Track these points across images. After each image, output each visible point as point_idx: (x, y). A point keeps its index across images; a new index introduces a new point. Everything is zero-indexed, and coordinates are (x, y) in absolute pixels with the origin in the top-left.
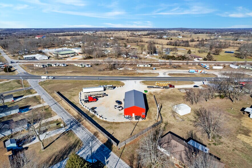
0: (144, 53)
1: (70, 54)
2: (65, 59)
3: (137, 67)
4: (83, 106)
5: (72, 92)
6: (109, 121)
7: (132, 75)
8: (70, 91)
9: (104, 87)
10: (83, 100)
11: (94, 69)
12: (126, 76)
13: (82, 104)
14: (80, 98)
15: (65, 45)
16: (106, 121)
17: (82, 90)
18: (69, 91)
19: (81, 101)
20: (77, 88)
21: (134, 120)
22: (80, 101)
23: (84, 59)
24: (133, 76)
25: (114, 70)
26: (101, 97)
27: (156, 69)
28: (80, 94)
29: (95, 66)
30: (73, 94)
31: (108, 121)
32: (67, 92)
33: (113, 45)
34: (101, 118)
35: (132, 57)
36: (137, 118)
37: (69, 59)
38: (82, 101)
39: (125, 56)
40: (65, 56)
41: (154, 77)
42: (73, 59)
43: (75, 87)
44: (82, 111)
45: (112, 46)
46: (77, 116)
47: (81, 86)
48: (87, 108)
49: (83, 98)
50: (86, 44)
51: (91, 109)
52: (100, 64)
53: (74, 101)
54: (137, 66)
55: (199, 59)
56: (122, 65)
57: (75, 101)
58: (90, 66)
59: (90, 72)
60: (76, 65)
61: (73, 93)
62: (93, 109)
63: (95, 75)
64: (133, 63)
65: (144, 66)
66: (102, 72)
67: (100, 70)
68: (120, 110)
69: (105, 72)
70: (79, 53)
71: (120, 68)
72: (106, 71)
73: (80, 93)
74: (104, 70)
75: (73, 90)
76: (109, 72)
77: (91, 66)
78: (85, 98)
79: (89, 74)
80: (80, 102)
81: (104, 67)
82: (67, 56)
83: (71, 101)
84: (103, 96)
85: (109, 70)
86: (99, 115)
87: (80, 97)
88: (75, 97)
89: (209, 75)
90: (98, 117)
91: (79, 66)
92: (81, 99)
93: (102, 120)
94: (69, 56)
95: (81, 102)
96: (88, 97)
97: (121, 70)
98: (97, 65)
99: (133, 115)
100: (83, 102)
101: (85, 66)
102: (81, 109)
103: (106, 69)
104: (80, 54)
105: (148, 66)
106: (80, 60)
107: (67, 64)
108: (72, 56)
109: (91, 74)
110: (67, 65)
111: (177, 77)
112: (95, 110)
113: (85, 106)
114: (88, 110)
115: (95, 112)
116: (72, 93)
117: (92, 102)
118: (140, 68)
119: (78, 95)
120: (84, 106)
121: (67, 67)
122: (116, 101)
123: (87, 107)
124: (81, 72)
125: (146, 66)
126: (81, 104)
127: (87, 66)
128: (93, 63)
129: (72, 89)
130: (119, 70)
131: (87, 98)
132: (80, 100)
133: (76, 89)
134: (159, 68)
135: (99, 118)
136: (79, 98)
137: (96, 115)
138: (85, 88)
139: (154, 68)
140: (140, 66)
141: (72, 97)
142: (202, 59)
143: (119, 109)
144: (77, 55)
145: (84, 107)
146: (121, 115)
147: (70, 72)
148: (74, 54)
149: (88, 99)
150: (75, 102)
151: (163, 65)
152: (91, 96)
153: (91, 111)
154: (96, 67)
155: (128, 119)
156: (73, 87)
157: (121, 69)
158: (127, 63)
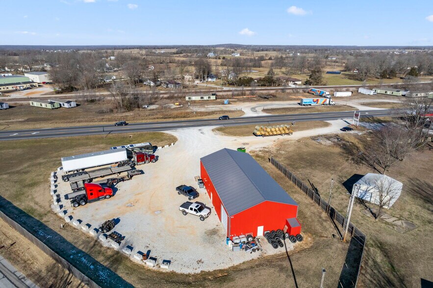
0: (187, 77)
1: (19, 83)
2: (7, 94)
3: (188, 102)
4: (67, 220)
5: (26, 173)
6: (186, 271)
7: (184, 117)
8: (18, 172)
9: (127, 150)
10: (66, 197)
11: (87, 111)
12: (171, 120)
13: (65, 212)
14: (55, 191)
15: (6, 68)
16: (173, 274)
17: (61, 164)
18: (14, 173)
19: (58, 200)
20: (41, 160)
21: (270, 250)
22: (56, 203)
23: (58, 93)
24: (186, 119)
25: (137, 109)
26: (123, 179)
27: (229, 103)
28: (52, 179)
29: (86, 103)
30: (28, 182)
31: (178, 271)
32: (5, 176)
33: (118, 67)
34: (150, 264)
35: (168, 85)
36: (275, 238)
37: (19, 95)
38: (64, 202)
39: (152, 84)
40: (5, 89)
41: (236, 117)
42: (27, 94)
43: (37, 157)
44: (69, 244)
45: (115, 69)
46: (48, 270)
47: (55, 154)
48: (85, 229)
49: (65, 188)
50: (58, 67)
51: (102, 228)
52: (99, 100)
53: (32, 204)
54: (187, 98)
55: (296, 82)
56: (151, 99)
57: (36, 203)
58: (73, 104)
59: (75, 118)
60: (36, 104)
61: (28, 178)
62: (108, 226)
63: (91, 124)
64: (176, 95)
65: (202, 98)
66: (106, 117)
67: (102, 112)
68: (202, 218)
69: (116, 115)
70: (44, 83)
71: (150, 104)
72: (117, 112)
73: (52, 174)
74: (111, 111)
75: (29, 167)
76: (124, 114)
77: (78, 105)
78: (74, 191)
79: (75, 122)
80: (55, 207)
81: (110, 106)
82: (10, 88)
83: (21, 208)
84: (131, 177)
85: (123, 110)
86: (136, 250)
87: (56, 186)
88: (37, 189)
89: (340, 107)
90: (137, 259)
91: (44, 105)
92: (58, 196)
93: (156, 268)
94: (18, 88)
95: (61, 207)
96: (81, 185)
97: (153, 110)
98: (92, 101)
99: (260, 230)
100: (67, 203)
101: (61, 106)
102: (63, 234)
103: (117, 108)
104: (44, 85)
105: (209, 97)
106: (45, 94)
107: (11, 103)
108: (24, 89)
109: (79, 122)
110: (10, 107)
111: (284, 114)
112: (117, 229)
113: (75, 217)
114: (92, 233)
115: (119, 238)
116: (25, 176)
117: (99, 199)
118: (194, 102)
119: (47, 181)
120: (71, 217)
121: (10, 110)
122: (178, 188)
123: (85, 222)
124: (51, 120)
125: (206, 98)
126: (61, 215)
127: (66, 105)
128: (80, 99)
129: (26, 165)
130: (149, 108)
131: (79, 190)
132: (55, 198)
133: (40, 164)
134: (235, 102)
135: (140, 263)
136: (52, 193)
137: (127, 252)
138: (68, 157)
139: (226, 101)
140: (194, 98)
141: (26, 189)
142: (300, 83)
143: (199, 214)
144: (39, 86)
145: (75, 224)
146: (215, 237)
147: (20, 120)
148: (32, 85)
149: (83, 192)
150: (36, 207)
151: (238, 95)
152: (91, 180)
153: (102, 239)
154: (89, 106)
155: (249, 251)
156: (30, 159)
157: (152, 107)
158: (161, 96)
